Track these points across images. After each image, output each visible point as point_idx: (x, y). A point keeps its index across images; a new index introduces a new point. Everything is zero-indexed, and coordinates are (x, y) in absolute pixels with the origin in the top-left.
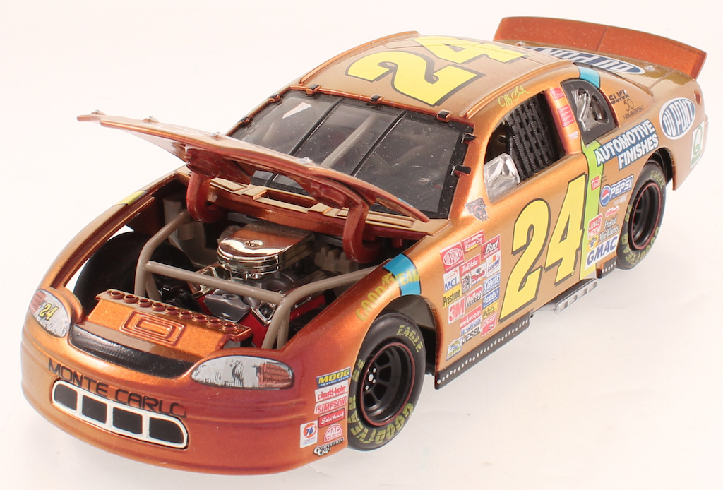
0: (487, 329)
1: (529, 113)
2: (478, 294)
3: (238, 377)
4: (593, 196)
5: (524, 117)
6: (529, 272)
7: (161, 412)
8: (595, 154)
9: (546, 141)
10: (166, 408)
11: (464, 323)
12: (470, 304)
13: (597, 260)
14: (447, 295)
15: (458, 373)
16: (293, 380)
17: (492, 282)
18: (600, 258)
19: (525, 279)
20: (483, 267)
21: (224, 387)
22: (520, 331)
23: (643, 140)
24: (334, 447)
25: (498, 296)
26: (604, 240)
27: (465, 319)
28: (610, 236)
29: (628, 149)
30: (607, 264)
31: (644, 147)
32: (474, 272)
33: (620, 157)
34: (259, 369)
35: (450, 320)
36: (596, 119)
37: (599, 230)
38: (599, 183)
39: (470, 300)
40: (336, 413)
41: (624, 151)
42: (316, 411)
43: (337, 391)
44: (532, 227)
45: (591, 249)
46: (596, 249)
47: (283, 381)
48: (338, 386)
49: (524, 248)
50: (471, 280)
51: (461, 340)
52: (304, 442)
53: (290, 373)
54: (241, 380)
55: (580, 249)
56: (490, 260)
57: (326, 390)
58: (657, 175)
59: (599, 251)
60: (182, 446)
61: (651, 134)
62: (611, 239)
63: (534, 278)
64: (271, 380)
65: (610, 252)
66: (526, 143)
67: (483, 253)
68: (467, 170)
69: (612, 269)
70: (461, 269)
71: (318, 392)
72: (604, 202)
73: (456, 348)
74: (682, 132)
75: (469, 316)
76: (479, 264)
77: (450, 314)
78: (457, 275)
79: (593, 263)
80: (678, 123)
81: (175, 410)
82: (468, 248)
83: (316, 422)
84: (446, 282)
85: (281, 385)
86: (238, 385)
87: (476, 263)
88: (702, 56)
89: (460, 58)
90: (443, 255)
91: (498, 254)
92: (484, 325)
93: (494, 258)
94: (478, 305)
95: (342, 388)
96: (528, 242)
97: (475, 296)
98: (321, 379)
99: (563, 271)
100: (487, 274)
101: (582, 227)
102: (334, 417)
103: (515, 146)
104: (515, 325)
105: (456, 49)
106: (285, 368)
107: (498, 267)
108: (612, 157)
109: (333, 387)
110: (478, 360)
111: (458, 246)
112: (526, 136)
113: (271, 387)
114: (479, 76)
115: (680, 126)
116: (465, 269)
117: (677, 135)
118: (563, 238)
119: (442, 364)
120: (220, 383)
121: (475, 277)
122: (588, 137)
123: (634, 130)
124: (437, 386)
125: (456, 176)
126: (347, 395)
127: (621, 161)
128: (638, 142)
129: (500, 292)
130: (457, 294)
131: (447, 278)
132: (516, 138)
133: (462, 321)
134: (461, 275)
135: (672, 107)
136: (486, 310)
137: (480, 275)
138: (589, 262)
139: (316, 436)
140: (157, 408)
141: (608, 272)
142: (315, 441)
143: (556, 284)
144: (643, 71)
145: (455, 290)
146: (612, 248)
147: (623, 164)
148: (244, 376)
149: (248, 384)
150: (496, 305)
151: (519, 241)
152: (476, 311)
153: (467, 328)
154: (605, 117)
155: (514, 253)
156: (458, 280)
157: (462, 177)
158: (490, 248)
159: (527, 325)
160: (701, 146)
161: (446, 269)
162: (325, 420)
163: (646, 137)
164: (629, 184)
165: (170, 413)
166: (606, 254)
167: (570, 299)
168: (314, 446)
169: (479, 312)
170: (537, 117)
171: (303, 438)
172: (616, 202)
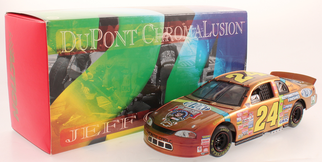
0: (250, 134)
1: (266, 87)
2: (247, 125)
3: (184, 135)
4: (281, 107)
5: (264, 87)
6: (262, 122)
7: (168, 142)
8: (282, 97)
9: (269, 93)
10: (169, 141)
11: (243, 131)
12: (244, 127)
13: (283, 123)
14: (238, 123)
15: (241, 143)
16: (196, 136)
17: (251, 123)
18: (284, 123)
19: (261, 124)
20: (248, 118)
21: (181, 137)
22: (260, 136)
23: (295, 96)
24: (206, 154)
25: (253, 126)
26: (284, 118)
27: (243, 130)
28: (286, 118)
29: (291, 97)
30: (285, 124)
31: (296, 98)
32: (246, 119)
33: (289, 99)
34: (189, 134)
35: (239, 129)
36: (284, 90)
37: (282, 115)
38: (282, 104)
39: (244, 125)
40: (207, 145)
41: (290, 98)
42: (201, 144)
43: (207, 140)
44: (263, 111)
45: (281, 120)
46: (282, 120)
47: (194, 136)
48: (207, 139)
49: (260, 116)
50: (245, 121)
51: (242, 135)
52: (198, 151)
53: (196, 135)
54: (185, 136)
55: (277, 119)
56: (250, 117)
57: (204, 140)
58: (300, 105)
59: (283, 121)
60: (172, 150)
61: (298, 95)
62: (286, 119)
63: (263, 124)
64: (191, 136)
65: (286, 122)
66: (264, 93)
67: (249, 115)
68: (247, 97)
69: (287, 126)
70: (242, 118)
71: (202, 140)
72: (284, 109)
73: (241, 137)
74: (307, 96)
75: (244, 129)
76: (247, 118)
77: (239, 128)
78: (241, 119)
79: (281, 124)
80: (307, 94)
81: (171, 142)
82: (244, 113)
83: (201, 147)
84: (237, 120)
85: (194, 137)
86: (184, 137)
87: (246, 117)
88: (315, 80)
89: (252, 75)
90: (237, 114)
91: (253, 116)
92: (249, 133)
93: (252, 117)
94: (247, 127)
95: (208, 140)
96: (262, 115)
97: (246, 125)
98: (203, 137)
99: (272, 124)
100: (249, 120)
101: (278, 114)
102: (206, 146)
103: (261, 93)
104: (259, 135)
105: (252, 73)
106: (195, 134)
107: (253, 119)
108: (286, 99)
109: (206, 139)
110: (247, 141)
111: (241, 112)
112: (264, 92)
113: (191, 138)
114: (254, 78)
115: (307, 95)
116: (243, 118)
117: (306, 96)
118: (272, 116)
119: (237, 140)
120: (180, 136)
121: (246, 120)
122: (280, 94)
123: (293, 93)
124: (236, 145)
125: (244, 98)
126: (209, 142)
127: (289, 100)
128: (294, 96)
129: (254, 125)
130: (241, 123)
131: (238, 119)
132: (261, 92)
133: (242, 130)
134: (242, 119)
135: (305, 90)
136: (249, 129)
137: (247, 120)
138: (280, 123)
139: (201, 150)
140: (167, 141)
141: (286, 127)
142: (201, 151)
143: (271, 127)
144: (300, 83)
145: (240, 122)
146: (287, 121)
147: (289, 101)
148: (186, 135)
149: (186, 137)
150: (252, 128)
151: (259, 114)
152: (246, 129)
153: (244, 132)
154: (286, 90)
155: (258, 117)
156: (241, 120)
157: (245, 98)
158: (250, 114)
159: (262, 135)
160: (315, 101)
161: (238, 117)
162: (203, 147)
163: (296, 95)
164: (291, 106)
165: (169, 142)
166: (285, 122)
167: (275, 131)
168: (201, 152)
169: (247, 129)
170: (268, 88)
171: (198, 150)
172: (287, 109)
